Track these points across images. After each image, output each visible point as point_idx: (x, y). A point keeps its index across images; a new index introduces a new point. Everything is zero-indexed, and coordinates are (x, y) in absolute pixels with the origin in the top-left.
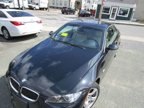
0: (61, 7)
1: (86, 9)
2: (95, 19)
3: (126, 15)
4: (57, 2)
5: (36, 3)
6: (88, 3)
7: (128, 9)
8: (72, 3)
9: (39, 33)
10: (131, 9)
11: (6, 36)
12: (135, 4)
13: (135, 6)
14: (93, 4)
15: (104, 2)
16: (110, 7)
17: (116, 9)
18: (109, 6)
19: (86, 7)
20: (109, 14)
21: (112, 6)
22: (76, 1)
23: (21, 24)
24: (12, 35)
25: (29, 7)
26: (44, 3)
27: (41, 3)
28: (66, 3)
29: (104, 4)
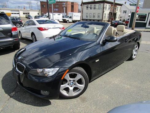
1: (122, 20)
2: (128, 28)
4: (91, 15)
5: (70, 16)
8: (105, 14)
15: (138, 9)
16: (146, 14)
19: (121, 17)
20: (145, 22)
21: (149, 13)
22: (110, 13)
25: (63, 20)
26: (77, 16)
27: (74, 16)
28: (99, 14)
29: (138, 11)
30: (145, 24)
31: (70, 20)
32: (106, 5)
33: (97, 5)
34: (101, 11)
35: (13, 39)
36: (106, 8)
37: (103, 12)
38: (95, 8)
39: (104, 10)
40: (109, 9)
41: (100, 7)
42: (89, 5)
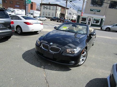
0: (49, 17)
3: (98, 23)
4: (47, 13)
5: (31, 13)
6: (70, 15)
7: (99, 19)
8: (57, 14)
9: (40, 31)
10: (102, 19)
11: (18, 32)
12: (104, 16)
13: (104, 17)
14: (73, 16)
15: (82, 14)
17: (91, 19)
18: (86, 17)
19: (68, 17)
20: (86, 22)
21: (88, 17)
22: (60, 13)
23: (31, 24)
24: (23, 31)
26: (37, 13)
27: (35, 13)
28: (53, 14)
29: (82, 15)
30: (86, 23)
31: (32, 16)
32: (58, 8)
33: (52, 7)
34: (54, 12)
35: (11, 30)
36: (58, 10)
37: (56, 12)
38: (50, 9)
39: (57, 11)
40: (60, 10)
41: (54, 8)
42: (46, 6)
